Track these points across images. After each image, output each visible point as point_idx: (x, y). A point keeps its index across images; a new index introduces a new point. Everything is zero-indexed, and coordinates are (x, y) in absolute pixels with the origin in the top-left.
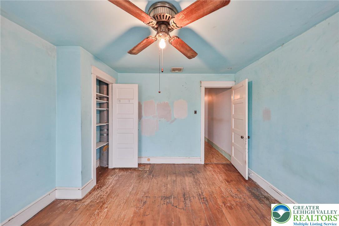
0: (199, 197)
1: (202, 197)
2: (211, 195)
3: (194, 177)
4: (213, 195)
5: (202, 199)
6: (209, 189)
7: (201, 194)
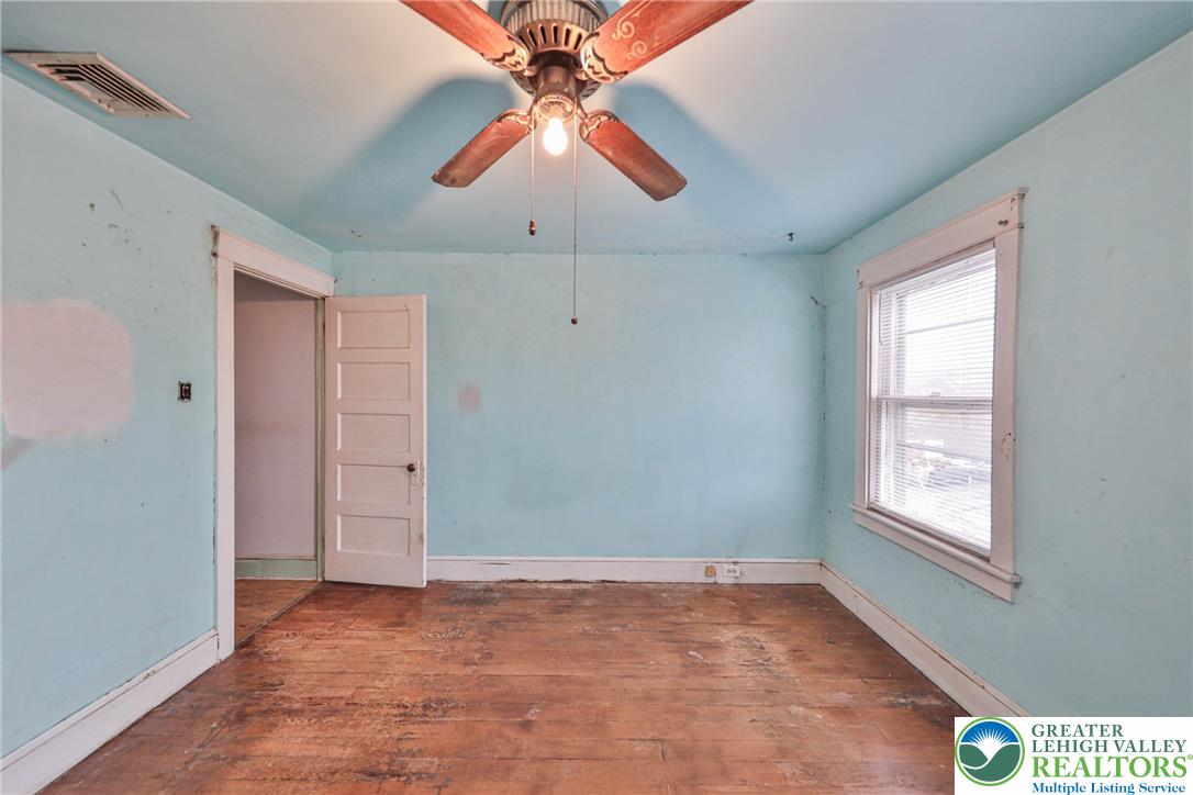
0: (412, 719)
1: (420, 710)
2: (424, 684)
3: (291, 713)
4: (426, 678)
5: (428, 712)
6: (396, 680)
7: (402, 711)
